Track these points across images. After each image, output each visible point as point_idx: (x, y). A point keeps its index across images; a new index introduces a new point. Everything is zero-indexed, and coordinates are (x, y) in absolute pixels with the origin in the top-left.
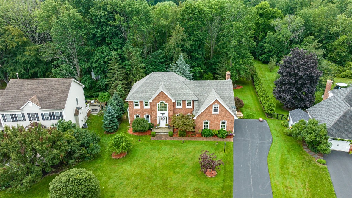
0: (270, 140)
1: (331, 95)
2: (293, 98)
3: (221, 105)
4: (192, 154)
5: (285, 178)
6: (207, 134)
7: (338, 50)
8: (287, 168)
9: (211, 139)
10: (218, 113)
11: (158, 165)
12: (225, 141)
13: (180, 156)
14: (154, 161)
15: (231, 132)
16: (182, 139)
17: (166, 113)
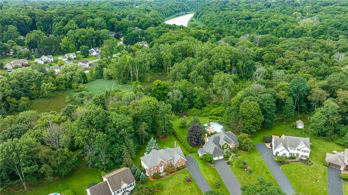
0: (197, 163)
1: (208, 140)
2: (196, 143)
3: (181, 158)
4: (179, 179)
5: (207, 175)
6: (178, 169)
7: (198, 103)
8: (206, 172)
9: (180, 171)
10: (180, 161)
11: (173, 187)
12: (185, 169)
13: (177, 181)
14: (171, 186)
15: (185, 165)
16: (172, 175)
17: (163, 167)
